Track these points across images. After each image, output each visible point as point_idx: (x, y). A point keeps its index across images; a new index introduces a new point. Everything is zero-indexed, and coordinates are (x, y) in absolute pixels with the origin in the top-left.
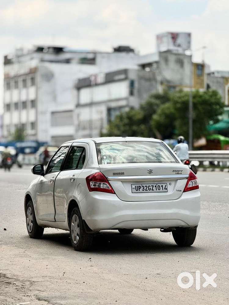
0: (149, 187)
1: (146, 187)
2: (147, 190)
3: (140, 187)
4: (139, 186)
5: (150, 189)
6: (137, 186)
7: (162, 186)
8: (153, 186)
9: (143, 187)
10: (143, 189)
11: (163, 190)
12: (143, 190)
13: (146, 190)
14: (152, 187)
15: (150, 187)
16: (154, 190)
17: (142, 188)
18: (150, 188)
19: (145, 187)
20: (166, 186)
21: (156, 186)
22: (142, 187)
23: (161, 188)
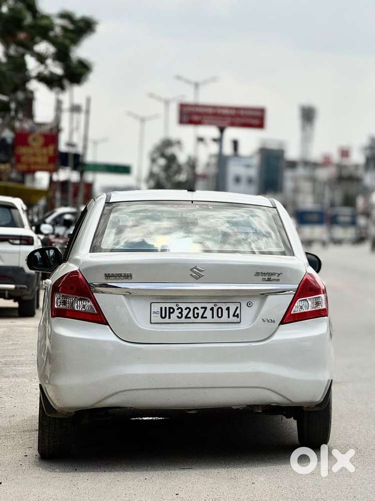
0: (196, 310)
1: (188, 310)
2: (190, 318)
3: (172, 310)
4: (170, 308)
5: (196, 316)
6: (166, 308)
7: (228, 309)
8: (206, 308)
9: (180, 310)
10: (180, 315)
11: (229, 317)
12: (178, 317)
13: (186, 317)
14: (204, 309)
15: (198, 309)
16: (206, 318)
17: (177, 313)
18: (198, 314)
19: (186, 309)
20: (239, 309)
21: (212, 309)
22: (178, 309)
23: (225, 313)
